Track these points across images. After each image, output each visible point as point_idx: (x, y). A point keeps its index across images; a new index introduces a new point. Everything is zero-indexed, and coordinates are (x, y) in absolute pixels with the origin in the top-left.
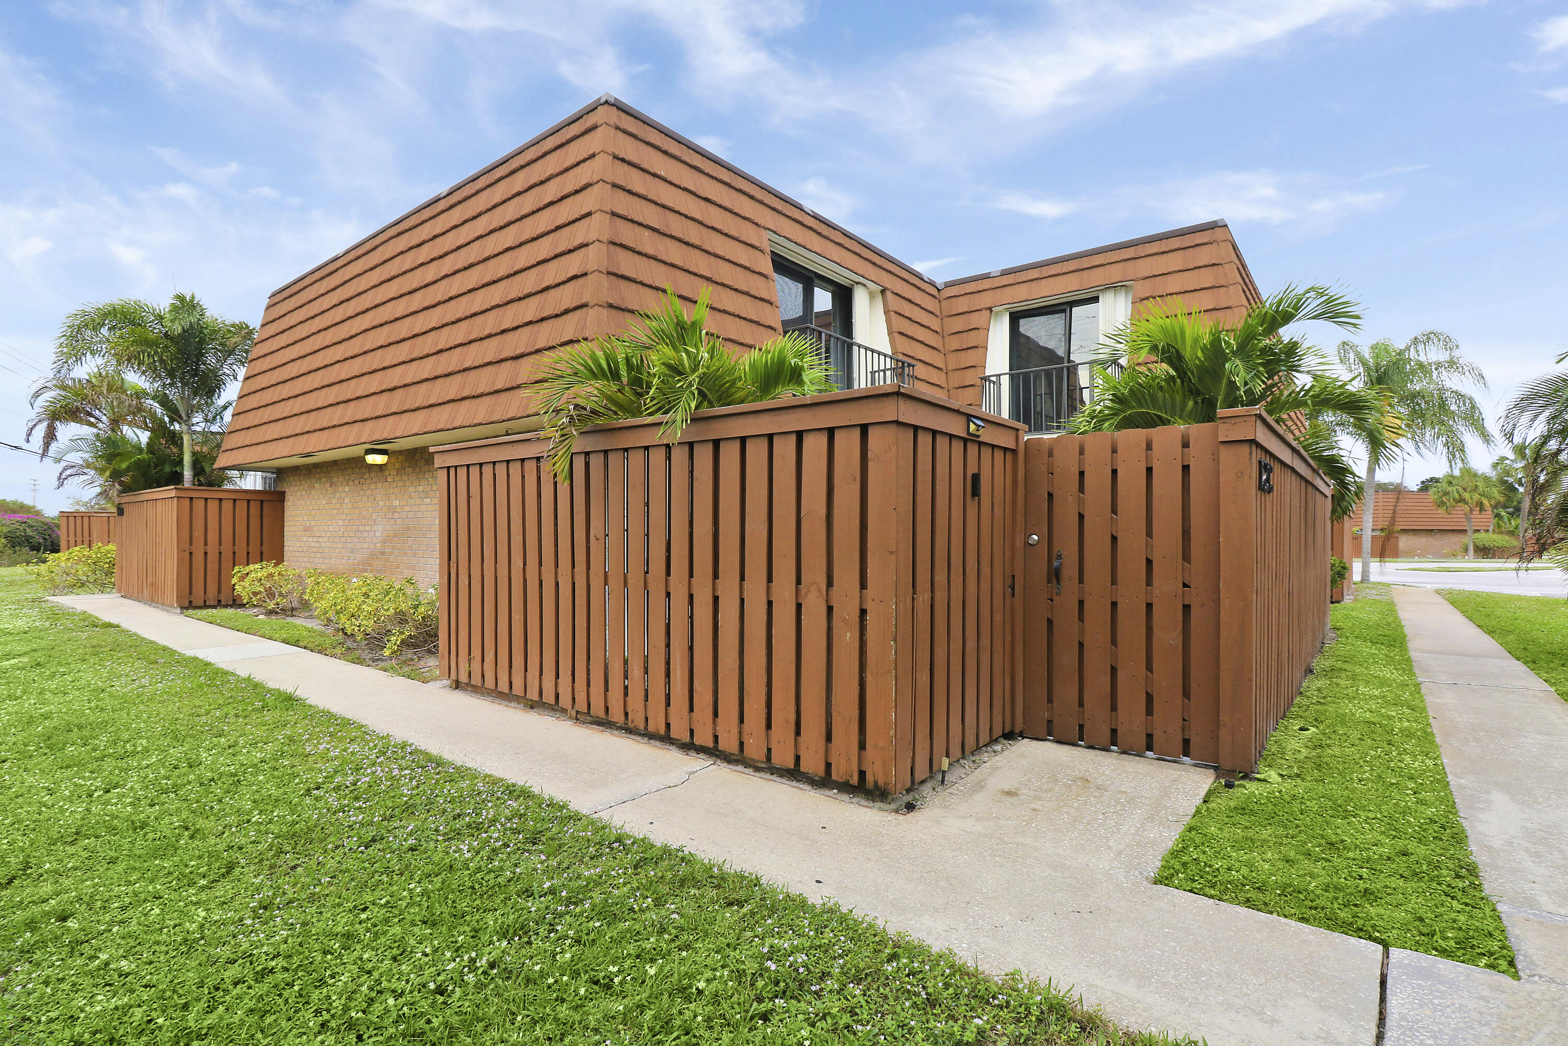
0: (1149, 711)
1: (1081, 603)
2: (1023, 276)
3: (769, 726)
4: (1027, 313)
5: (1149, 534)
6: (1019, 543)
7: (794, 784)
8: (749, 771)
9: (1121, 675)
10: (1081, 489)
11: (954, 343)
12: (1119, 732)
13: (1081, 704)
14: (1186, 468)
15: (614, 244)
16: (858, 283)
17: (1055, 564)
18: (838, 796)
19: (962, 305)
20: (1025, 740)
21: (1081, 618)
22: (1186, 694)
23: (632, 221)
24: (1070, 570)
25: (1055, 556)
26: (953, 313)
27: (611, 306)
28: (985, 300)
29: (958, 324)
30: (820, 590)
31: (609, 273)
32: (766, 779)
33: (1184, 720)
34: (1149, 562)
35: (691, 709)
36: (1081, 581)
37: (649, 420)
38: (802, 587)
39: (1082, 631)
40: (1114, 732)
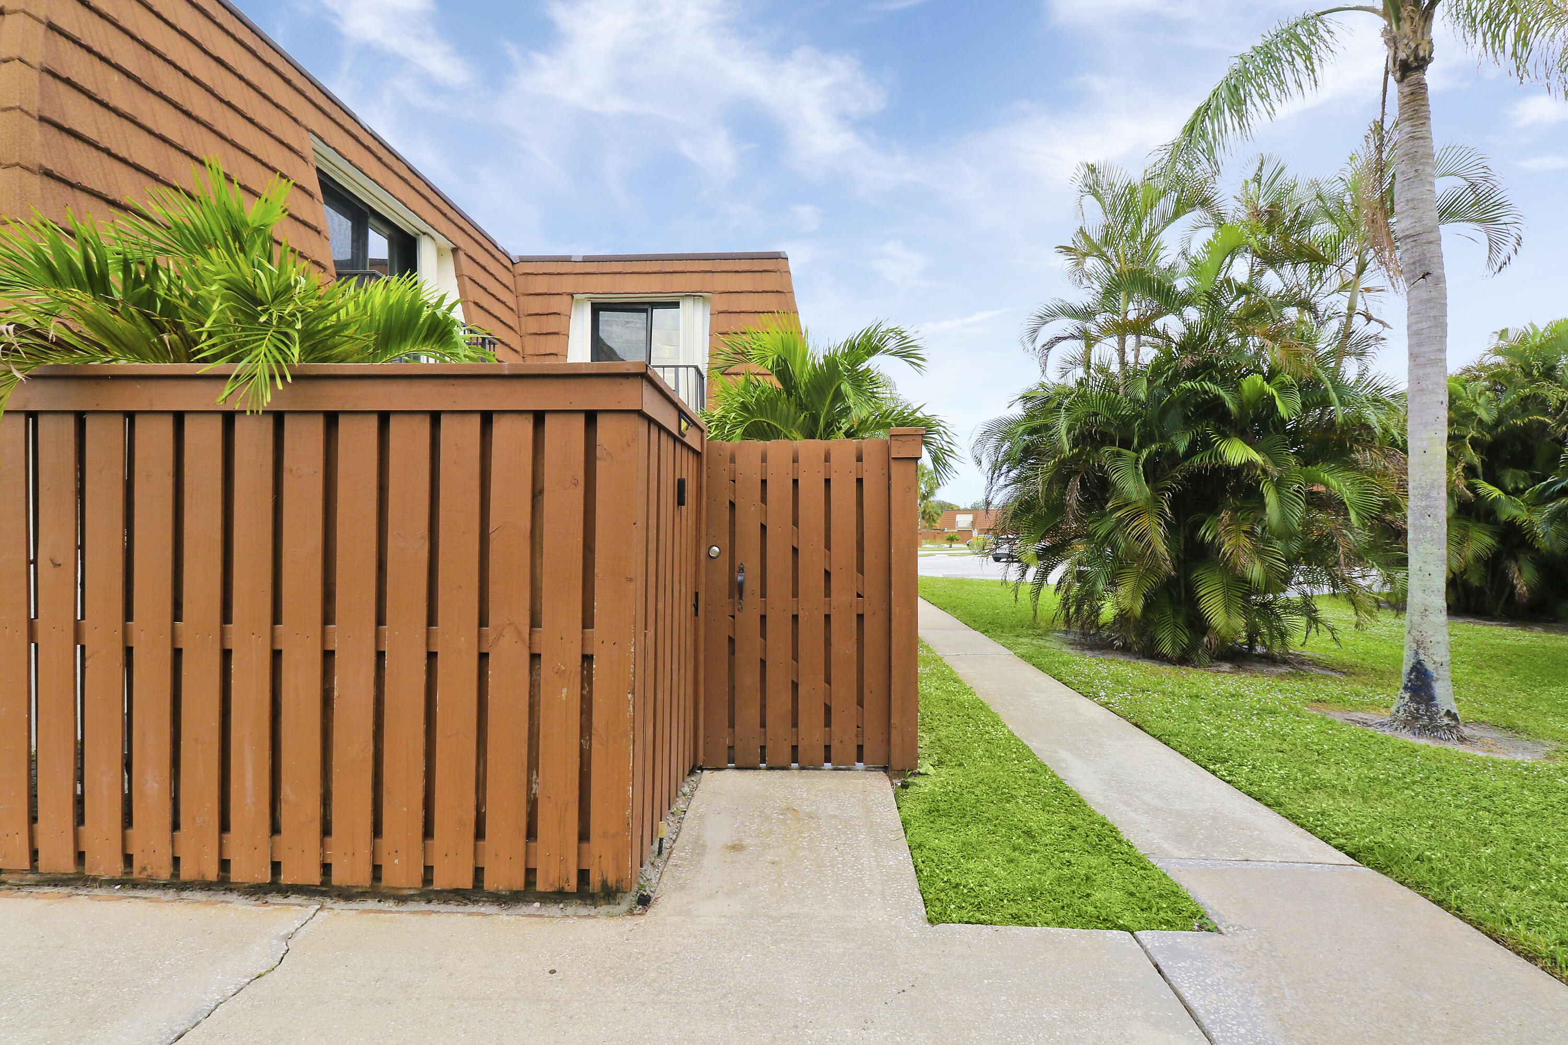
0: (828, 723)
1: (763, 618)
2: (607, 267)
3: (428, 832)
4: (609, 307)
5: (828, 546)
6: (703, 556)
7: (470, 908)
8: (389, 905)
9: (801, 690)
10: (764, 500)
11: (533, 325)
12: (800, 748)
13: (763, 725)
14: (860, 481)
15: (55, 75)
16: (424, 234)
17: (740, 578)
18: (543, 911)
19: (541, 285)
20: (705, 772)
21: (763, 635)
22: (860, 703)
23: (89, 50)
24: (752, 585)
25: (737, 569)
26: (530, 292)
27: (48, 174)
28: (567, 284)
29: (536, 305)
30: (519, 633)
31: (42, 119)
32: (422, 912)
33: (858, 727)
34: (827, 574)
35: (275, 829)
36: (763, 595)
37: (205, 369)
38: (489, 630)
39: (764, 649)
40: (795, 748)
